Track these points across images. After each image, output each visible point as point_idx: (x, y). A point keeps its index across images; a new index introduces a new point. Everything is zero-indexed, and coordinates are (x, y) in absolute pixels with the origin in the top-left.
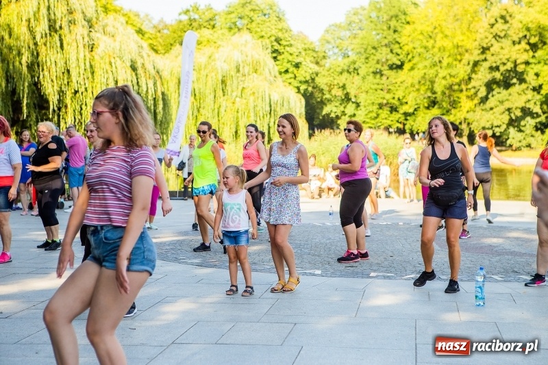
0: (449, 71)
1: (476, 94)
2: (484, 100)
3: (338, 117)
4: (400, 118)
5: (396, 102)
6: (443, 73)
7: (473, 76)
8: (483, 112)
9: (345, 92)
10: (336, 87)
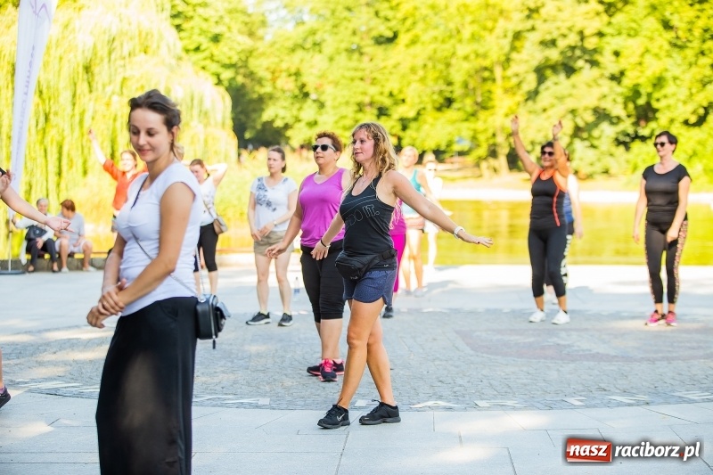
0: (475, 46)
1: (519, 85)
2: (533, 95)
3: (287, 127)
4: (393, 127)
5: (387, 102)
6: (462, 50)
7: (514, 55)
8: (532, 116)
9: (299, 84)
10: (284, 74)
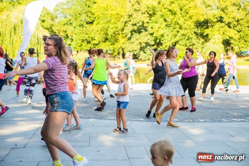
0: (114, 25)
1: (126, 36)
2: (130, 39)
4: (91, 46)
5: (90, 39)
6: (111, 26)
7: (125, 28)
8: (129, 44)
9: (66, 34)
10: (62, 31)
